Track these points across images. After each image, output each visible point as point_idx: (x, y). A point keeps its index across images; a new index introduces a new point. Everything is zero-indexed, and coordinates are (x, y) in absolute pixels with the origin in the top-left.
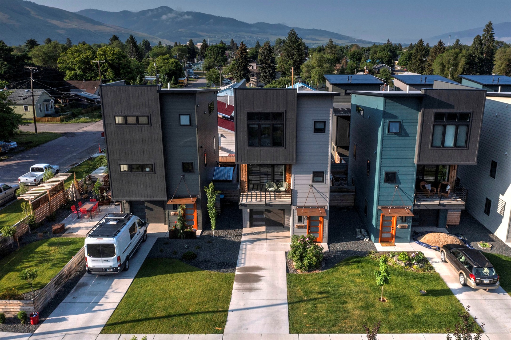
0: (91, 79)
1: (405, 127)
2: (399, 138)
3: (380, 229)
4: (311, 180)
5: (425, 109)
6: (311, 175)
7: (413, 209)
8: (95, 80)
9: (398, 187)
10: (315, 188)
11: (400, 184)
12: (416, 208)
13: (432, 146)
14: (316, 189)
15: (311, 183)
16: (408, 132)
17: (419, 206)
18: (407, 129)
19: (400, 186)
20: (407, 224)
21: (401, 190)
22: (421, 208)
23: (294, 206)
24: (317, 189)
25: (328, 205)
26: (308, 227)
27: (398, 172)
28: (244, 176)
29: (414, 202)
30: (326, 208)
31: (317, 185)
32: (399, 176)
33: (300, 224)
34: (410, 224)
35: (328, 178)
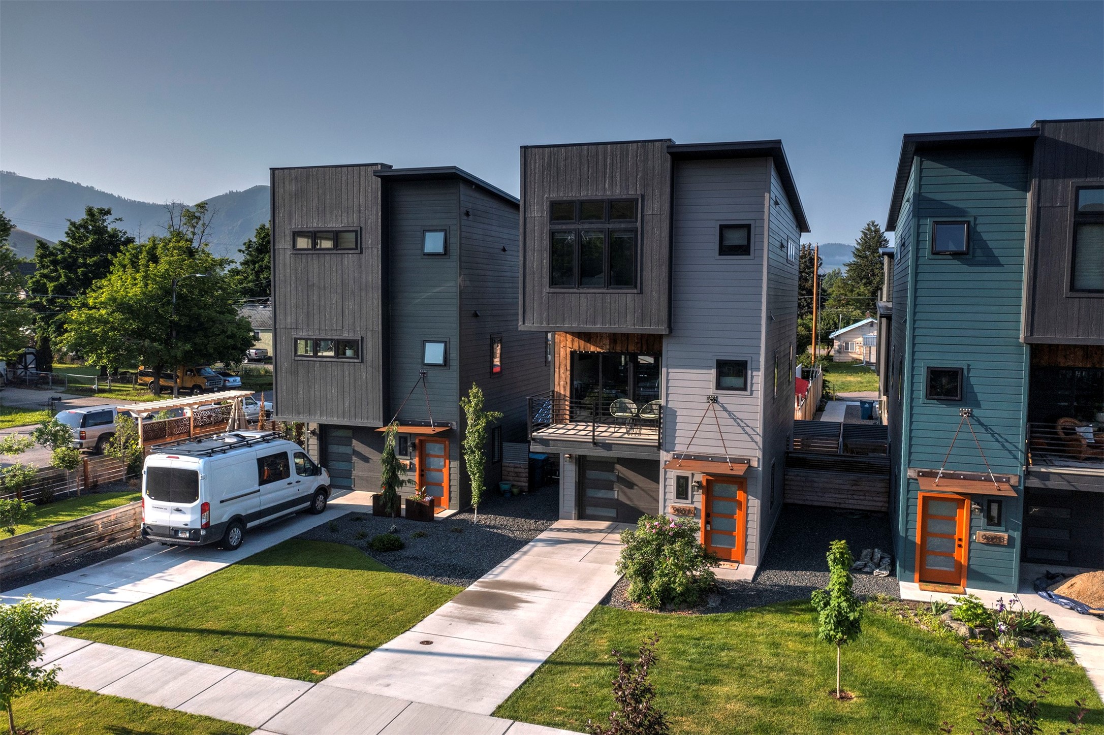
1: (985, 236)
2: (965, 268)
3: (918, 540)
4: (713, 384)
5: (1043, 181)
6: (713, 372)
7: (1026, 488)
9: (971, 415)
10: (723, 407)
11: (977, 405)
12: (1034, 483)
13: (1072, 288)
14: (725, 410)
15: (712, 390)
16: (996, 252)
17: (1046, 477)
18: (991, 244)
19: (976, 412)
20: (1006, 531)
21: (982, 424)
22: (1052, 484)
23: (667, 451)
24: (729, 408)
25: (759, 454)
26: (703, 514)
27: (969, 370)
28: (562, 383)
29: (1028, 464)
30: (755, 464)
31: (728, 399)
32: (973, 381)
33: (682, 504)
34: (1017, 535)
35: (758, 379)
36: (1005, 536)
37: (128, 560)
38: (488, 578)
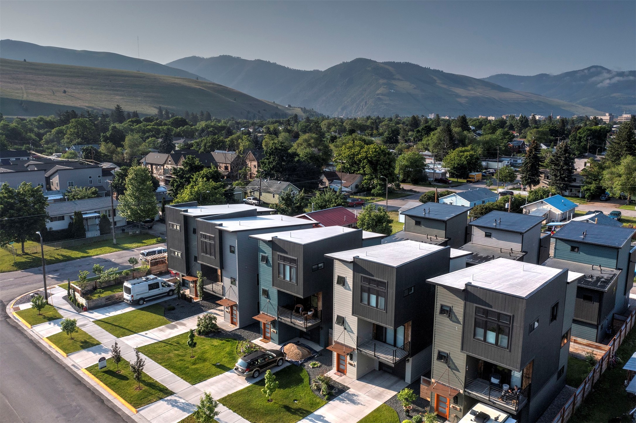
0: (353, 173)
4: (230, 283)
6: (230, 280)
8: (357, 174)
10: (232, 288)
11: (270, 299)
12: (279, 320)
17: (281, 319)
19: (270, 301)
21: (271, 304)
22: (282, 321)
23: (224, 296)
25: (238, 301)
26: (231, 313)
27: (269, 291)
29: (278, 315)
30: (237, 303)
32: (269, 294)
34: (277, 331)
35: (237, 282)
36: (275, 331)
37: (120, 305)
38: (181, 321)
